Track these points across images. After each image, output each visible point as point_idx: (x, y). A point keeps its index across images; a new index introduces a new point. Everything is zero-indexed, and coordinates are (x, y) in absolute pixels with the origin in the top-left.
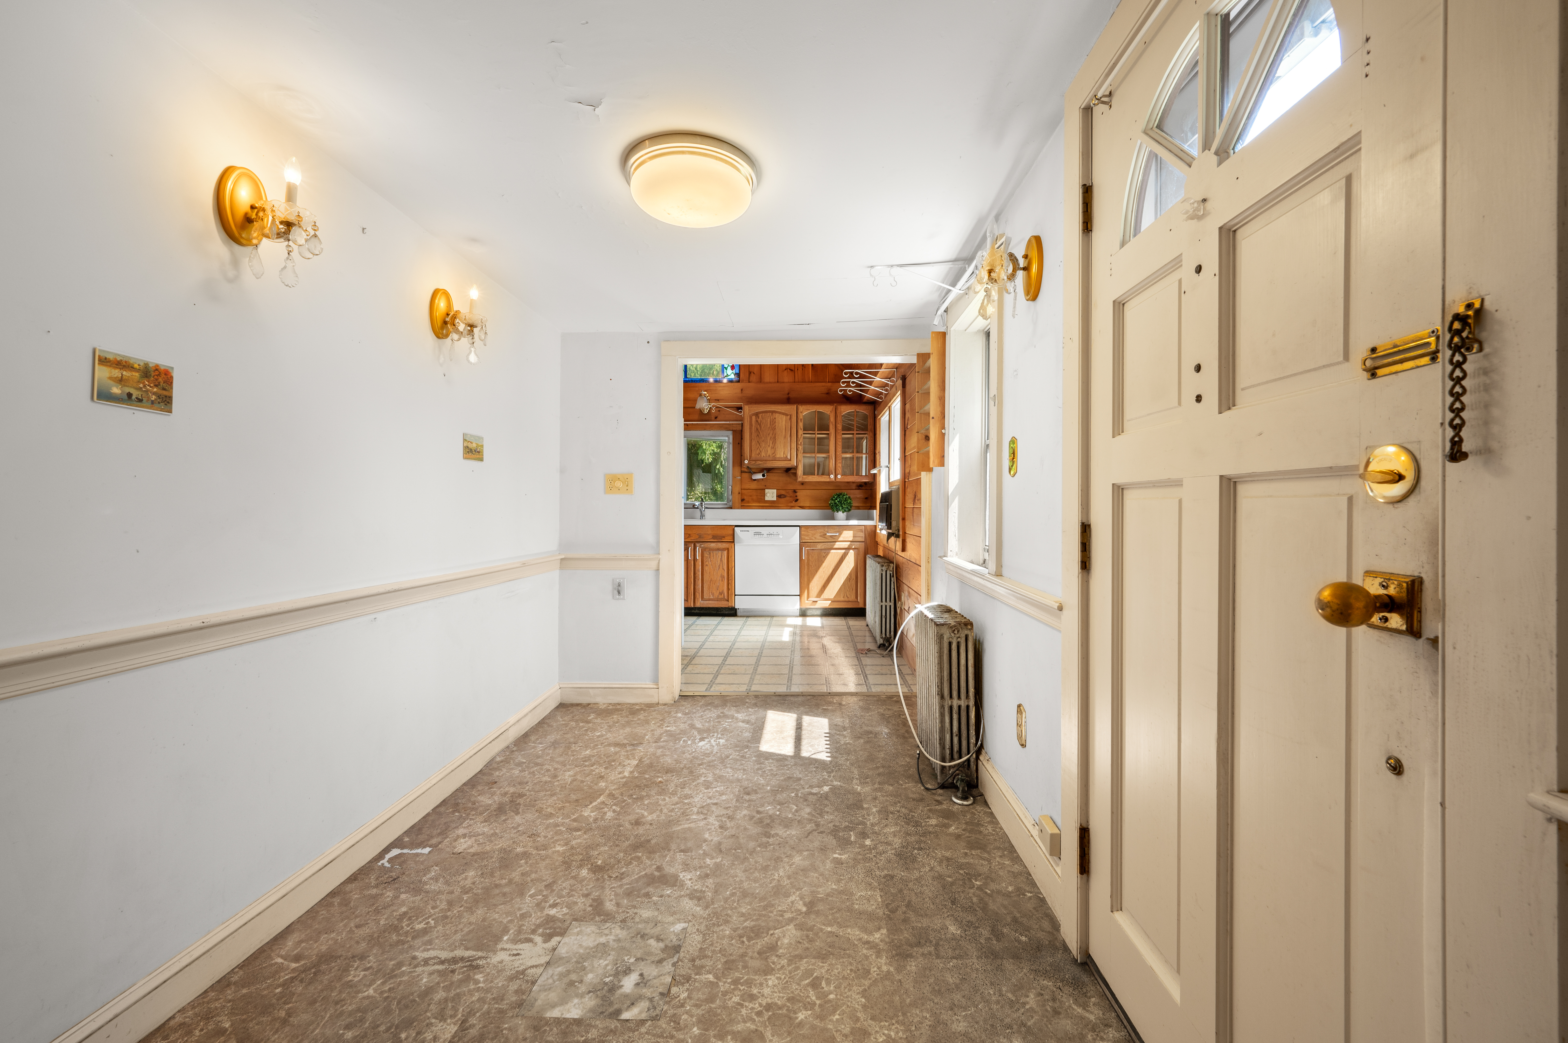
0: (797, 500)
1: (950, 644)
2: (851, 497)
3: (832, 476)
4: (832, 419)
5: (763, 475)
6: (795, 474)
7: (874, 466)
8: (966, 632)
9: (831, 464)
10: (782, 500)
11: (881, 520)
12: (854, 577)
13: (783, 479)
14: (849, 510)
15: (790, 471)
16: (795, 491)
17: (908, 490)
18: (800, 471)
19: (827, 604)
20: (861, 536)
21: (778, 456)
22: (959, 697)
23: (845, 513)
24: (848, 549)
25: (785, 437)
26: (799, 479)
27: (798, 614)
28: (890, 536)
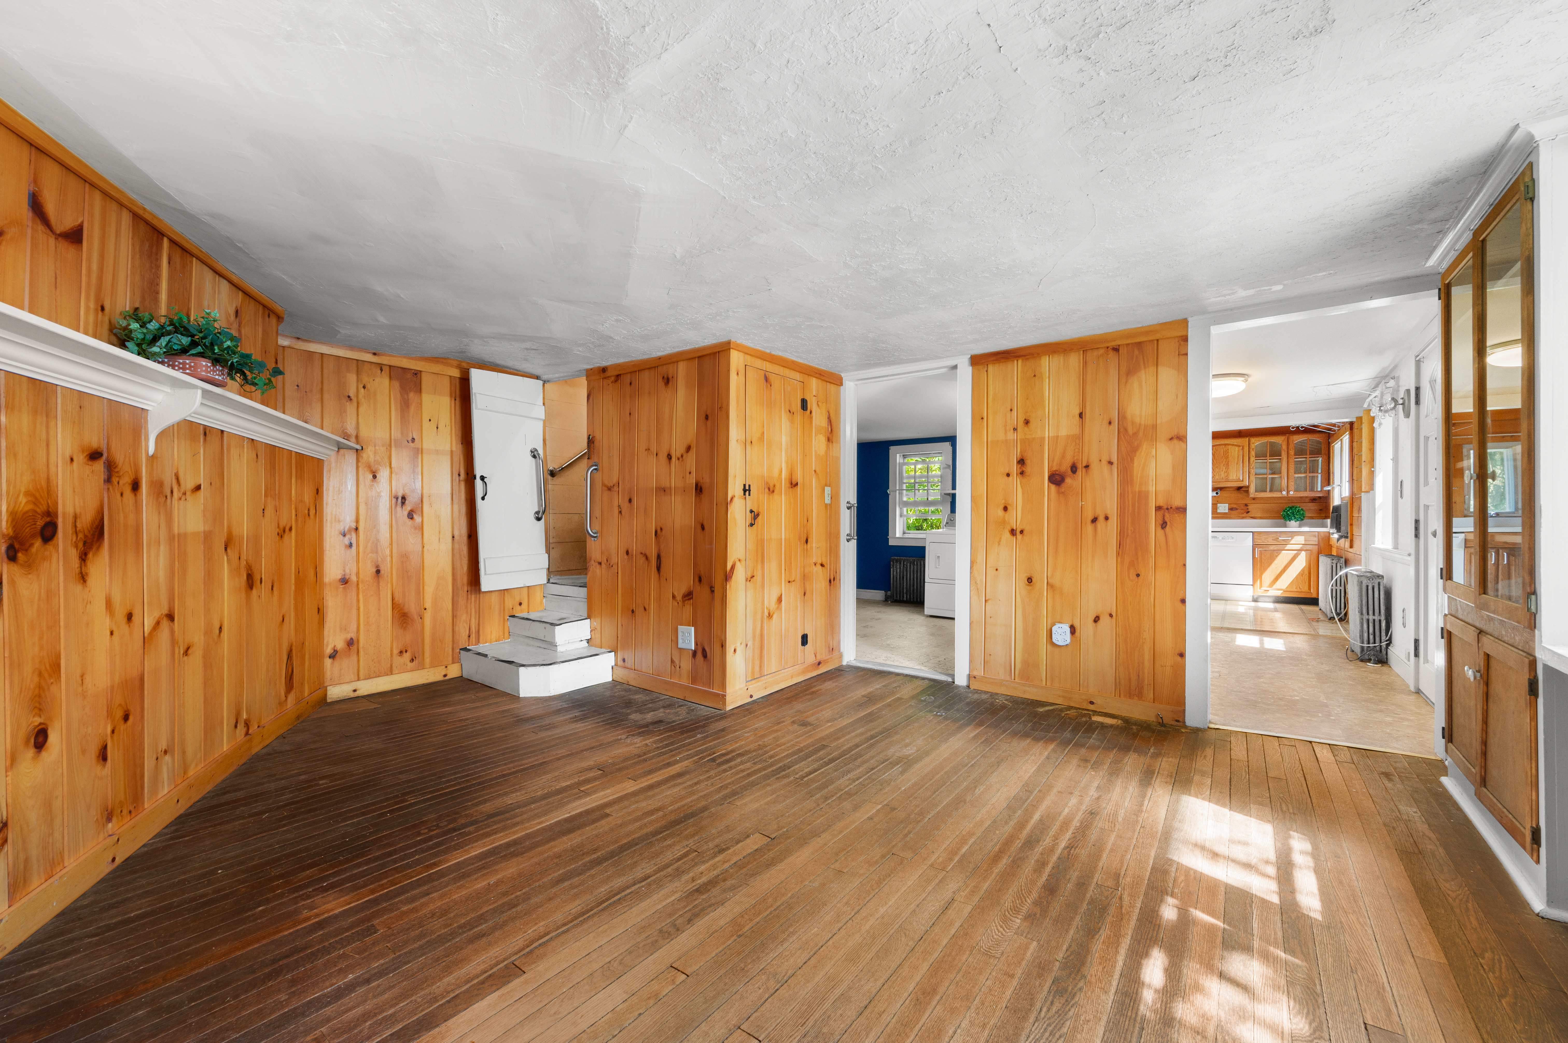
0: (1248, 512)
1: (1367, 586)
2: (1304, 508)
3: (1284, 493)
4: (1284, 447)
5: (1217, 493)
6: (1247, 492)
7: (1329, 484)
8: (1379, 580)
9: (1283, 483)
10: (1234, 512)
11: (1332, 527)
12: (1307, 572)
13: (1235, 495)
14: (1302, 520)
15: (1241, 489)
16: (1246, 505)
17: (1355, 504)
18: (1252, 490)
19: (1279, 593)
20: (1314, 541)
21: (1231, 478)
22: (1374, 614)
23: (1298, 522)
24: (1301, 550)
25: (1237, 463)
26: (1251, 496)
27: (1251, 599)
28: (1341, 537)
